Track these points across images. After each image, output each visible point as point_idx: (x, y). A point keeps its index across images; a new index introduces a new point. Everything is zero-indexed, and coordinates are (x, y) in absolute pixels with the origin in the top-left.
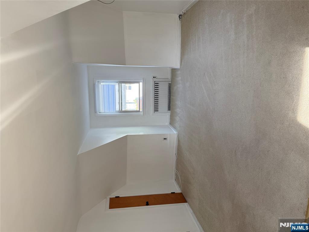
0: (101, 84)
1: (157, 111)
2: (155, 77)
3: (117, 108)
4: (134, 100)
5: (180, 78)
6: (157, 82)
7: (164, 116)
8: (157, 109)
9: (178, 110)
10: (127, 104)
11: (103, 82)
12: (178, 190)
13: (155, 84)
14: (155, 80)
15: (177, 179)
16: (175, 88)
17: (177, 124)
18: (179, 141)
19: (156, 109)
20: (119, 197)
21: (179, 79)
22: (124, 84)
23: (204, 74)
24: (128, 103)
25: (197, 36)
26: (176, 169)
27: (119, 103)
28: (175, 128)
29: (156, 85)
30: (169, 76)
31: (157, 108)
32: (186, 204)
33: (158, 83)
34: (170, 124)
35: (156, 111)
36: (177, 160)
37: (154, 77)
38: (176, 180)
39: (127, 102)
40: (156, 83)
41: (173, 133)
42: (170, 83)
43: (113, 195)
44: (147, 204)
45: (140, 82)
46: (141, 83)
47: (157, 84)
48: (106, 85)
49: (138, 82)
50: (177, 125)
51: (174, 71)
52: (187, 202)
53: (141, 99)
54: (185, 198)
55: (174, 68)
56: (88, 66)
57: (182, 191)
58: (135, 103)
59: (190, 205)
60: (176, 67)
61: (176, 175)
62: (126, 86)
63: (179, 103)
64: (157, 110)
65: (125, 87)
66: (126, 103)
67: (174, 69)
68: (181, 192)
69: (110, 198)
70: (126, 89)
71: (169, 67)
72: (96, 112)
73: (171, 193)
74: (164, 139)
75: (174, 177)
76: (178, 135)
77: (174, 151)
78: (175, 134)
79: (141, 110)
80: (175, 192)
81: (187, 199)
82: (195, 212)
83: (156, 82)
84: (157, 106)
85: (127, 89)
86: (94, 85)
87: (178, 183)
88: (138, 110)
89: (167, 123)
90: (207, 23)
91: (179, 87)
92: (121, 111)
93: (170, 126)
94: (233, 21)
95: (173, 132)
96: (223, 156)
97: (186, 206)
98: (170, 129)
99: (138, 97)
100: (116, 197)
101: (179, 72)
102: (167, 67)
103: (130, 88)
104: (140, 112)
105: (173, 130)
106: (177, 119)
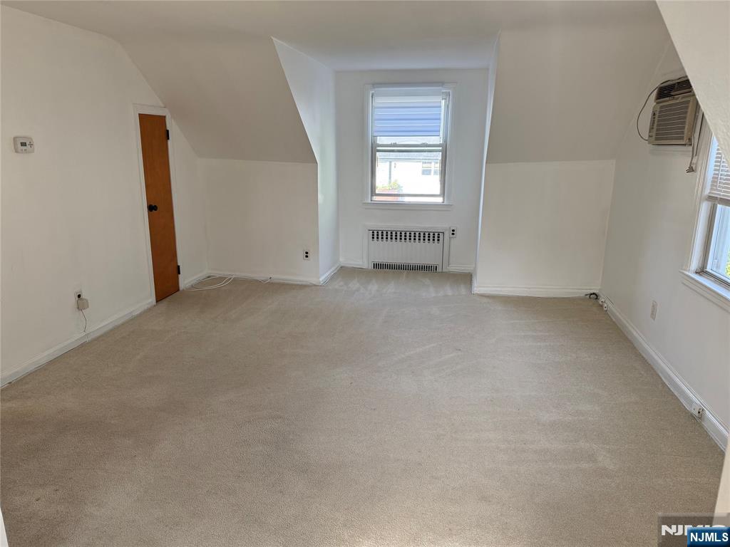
0: (443, 101)
1: (373, 238)
2: (453, 234)
3: (382, 140)
4: (396, 181)
5: (450, 292)
6: (441, 239)
7: (360, 254)
8: (378, 238)
9: (374, 287)
10: (388, 163)
11: (448, 107)
12: (185, 281)
13: (436, 234)
14: (447, 234)
15: (210, 280)
16: (427, 281)
17: (342, 283)
18: (302, 287)
19: (377, 235)
20: (168, 139)
21: (448, 290)
22: (440, 158)
23: (460, 350)
24: (390, 165)
25: (547, 334)
26: (235, 280)
27: (395, 145)
28: (333, 278)
29: (434, 237)
30: (454, 268)
31: (380, 236)
32: (153, 299)
33: (438, 240)
34: (341, 267)
35: (373, 235)
36: (257, 281)
37: (453, 231)
38: (209, 277)
39: (393, 164)
40: (439, 237)
41: (320, 272)
42: (439, 269)
43: (171, 125)
44: (151, 208)
45: (444, 197)
46: (440, 200)
47: (436, 238)
48: (440, 114)
49: (443, 194)
50: (338, 284)
51: (467, 278)
52: (157, 302)
53: (400, 199)
54: (168, 299)
55: (474, 279)
56: (488, 69)
57: (183, 290)
58: (390, 182)
59: (149, 310)
60: (475, 284)
61: (221, 279)
62: (431, 163)
63: (392, 289)
64: (375, 236)
65: (430, 161)
66: (390, 162)
67: (471, 280)
68: (181, 289)
69: (165, 117)
70: (423, 163)
71: (475, 268)
72: (375, 85)
73: (179, 266)
74: (307, 253)
75: (217, 273)
76: (315, 285)
77: (278, 276)
78: (319, 278)
79: (376, 198)
80: (180, 276)
81: (164, 303)
82: (133, 320)
83: (441, 235)
84: (385, 237)
85: (425, 165)
86: (442, 83)
87: (201, 283)
88: (377, 192)
89: (343, 261)
90: (577, 357)
91: (429, 291)
92: (374, 149)
93: (336, 266)
94: (582, 418)
95: (323, 274)
96: (269, 388)
97: (150, 300)
98: (330, 268)
99: (405, 192)
100: (168, 131)
101: (463, 290)
102: (476, 264)
103: (426, 172)
104: (372, 196)
105: (327, 274)
106: (355, 284)
